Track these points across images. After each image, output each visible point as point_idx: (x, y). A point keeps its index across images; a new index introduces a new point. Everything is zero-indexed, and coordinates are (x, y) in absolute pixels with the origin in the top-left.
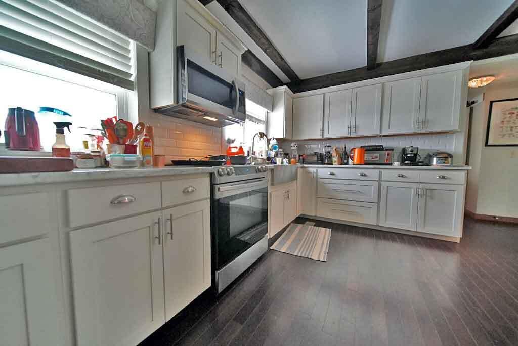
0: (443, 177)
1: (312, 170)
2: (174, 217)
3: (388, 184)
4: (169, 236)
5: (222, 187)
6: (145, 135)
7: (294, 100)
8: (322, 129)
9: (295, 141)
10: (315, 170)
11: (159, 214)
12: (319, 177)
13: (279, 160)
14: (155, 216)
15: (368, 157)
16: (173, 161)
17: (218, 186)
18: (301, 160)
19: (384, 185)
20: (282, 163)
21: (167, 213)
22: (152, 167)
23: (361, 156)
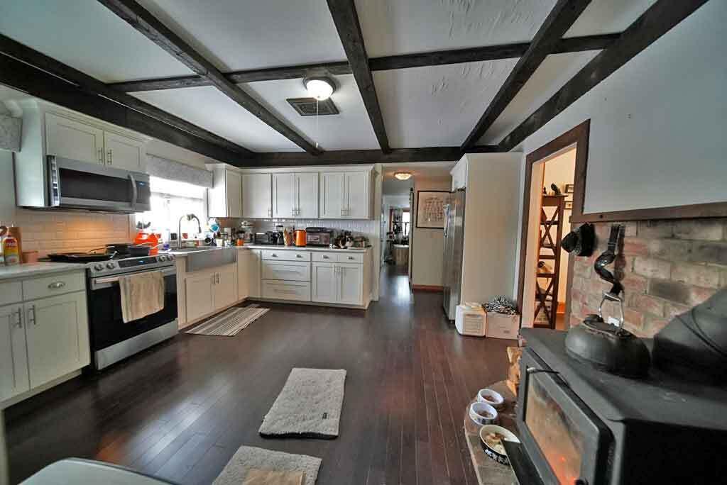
0: (351, 258)
1: (255, 251)
2: (36, 308)
3: (318, 264)
4: (33, 322)
5: (98, 280)
6: (9, 236)
7: (244, 176)
8: (270, 209)
9: (246, 219)
10: (259, 251)
11: (21, 305)
12: (263, 258)
13: (219, 242)
14: (16, 308)
15: (310, 238)
16: (49, 255)
17: (94, 279)
18: (254, 240)
19: (315, 265)
20: (223, 245)
21: (29, 305)
22: (18, 265)
23: (303, 238)
